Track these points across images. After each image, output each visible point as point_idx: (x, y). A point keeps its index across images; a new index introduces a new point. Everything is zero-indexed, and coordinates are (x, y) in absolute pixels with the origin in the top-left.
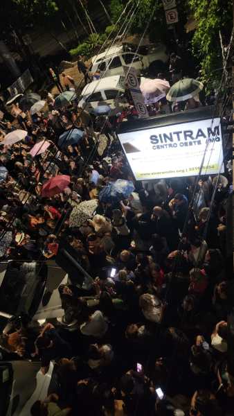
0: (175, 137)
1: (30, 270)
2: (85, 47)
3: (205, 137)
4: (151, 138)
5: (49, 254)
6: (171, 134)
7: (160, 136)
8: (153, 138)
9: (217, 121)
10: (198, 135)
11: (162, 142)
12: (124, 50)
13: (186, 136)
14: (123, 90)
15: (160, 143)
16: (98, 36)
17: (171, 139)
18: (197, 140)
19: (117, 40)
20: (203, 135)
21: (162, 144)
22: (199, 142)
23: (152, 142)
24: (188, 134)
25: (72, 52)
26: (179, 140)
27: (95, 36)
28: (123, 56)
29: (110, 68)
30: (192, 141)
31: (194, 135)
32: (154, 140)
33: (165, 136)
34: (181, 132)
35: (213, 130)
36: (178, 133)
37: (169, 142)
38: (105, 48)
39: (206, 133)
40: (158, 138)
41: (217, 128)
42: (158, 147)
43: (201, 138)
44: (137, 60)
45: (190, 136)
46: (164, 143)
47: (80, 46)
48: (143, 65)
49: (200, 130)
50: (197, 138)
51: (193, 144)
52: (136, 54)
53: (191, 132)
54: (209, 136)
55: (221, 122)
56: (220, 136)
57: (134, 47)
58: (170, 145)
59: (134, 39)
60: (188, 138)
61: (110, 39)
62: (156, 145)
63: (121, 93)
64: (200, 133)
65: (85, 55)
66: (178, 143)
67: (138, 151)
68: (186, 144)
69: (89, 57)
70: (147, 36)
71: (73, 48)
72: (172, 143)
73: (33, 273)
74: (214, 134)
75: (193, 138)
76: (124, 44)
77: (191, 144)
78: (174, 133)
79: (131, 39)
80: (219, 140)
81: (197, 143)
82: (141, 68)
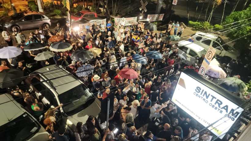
0: (210, 98)
1: (86, 95)
2: (198, 25)
3: (227, 112)
4: (198, 87)
5: (100, 96)
6: (209, 95)
7: (203, 90)
8: (198, 89)
9: (240, 110)
10: (223, 108)
11: (201, 94)
12: (217, 40)
13: (217, 102)
14: (200, 56)
15: (199, 94)
16: (209, 24)
17: (207, 97)
18: (221, 109)
19: (217, 33)
20: (227, 110)
21: (200, 95)
22: (221, 112)
23: (196, 90)
24: (219, 103)
25: (190, 22)
26: (211, 101)
27: (207, 24)
28: (214, 42)
29: (202, 42)
30: (218, 107)
31: (222, 106)
32: (198, 90)
33: (206, 93)
34: (216, 98)
35: (235, 112)
36: (214, 97)
37: (205, 97)
38: (208, 32)
39: (229, 110)
40: (201, 91)
41: (238, 113)
42: (197, 95)
43: (224, 111)
44: (220, 49)
45: (219, 105)
46: (202, 96)
47: (196, 22)
48: (220, 53)
49: (227, 106)
50: (222, 108)
51: (217, 110)
52: (221, 46)
53: (221, 103)
54: (230, 113)
55: (243, 112)
56: (236, 119)
57: (223, 42)
58: (204, 100)
59: (226, 40)
60: (217, 104)
61: (214, 30)
62: (197, 93)
63: (198, 57)
64: (226, 108)
65: (195, 28)
66: (209, 102)
67: (185, 88)
68: (213, 106)
69: (196, 30)
70: (234, 43)
71: (192, 21)
72: (206, 99)
73: (86, 98)
74: (233, 115)
75: (219, 107)
76: (219, 37)
77: (216, 108)
78: (212, 96)
79: (225, 38)
80: (233, 120)
81: (219, 111)
82: (218, 54)
